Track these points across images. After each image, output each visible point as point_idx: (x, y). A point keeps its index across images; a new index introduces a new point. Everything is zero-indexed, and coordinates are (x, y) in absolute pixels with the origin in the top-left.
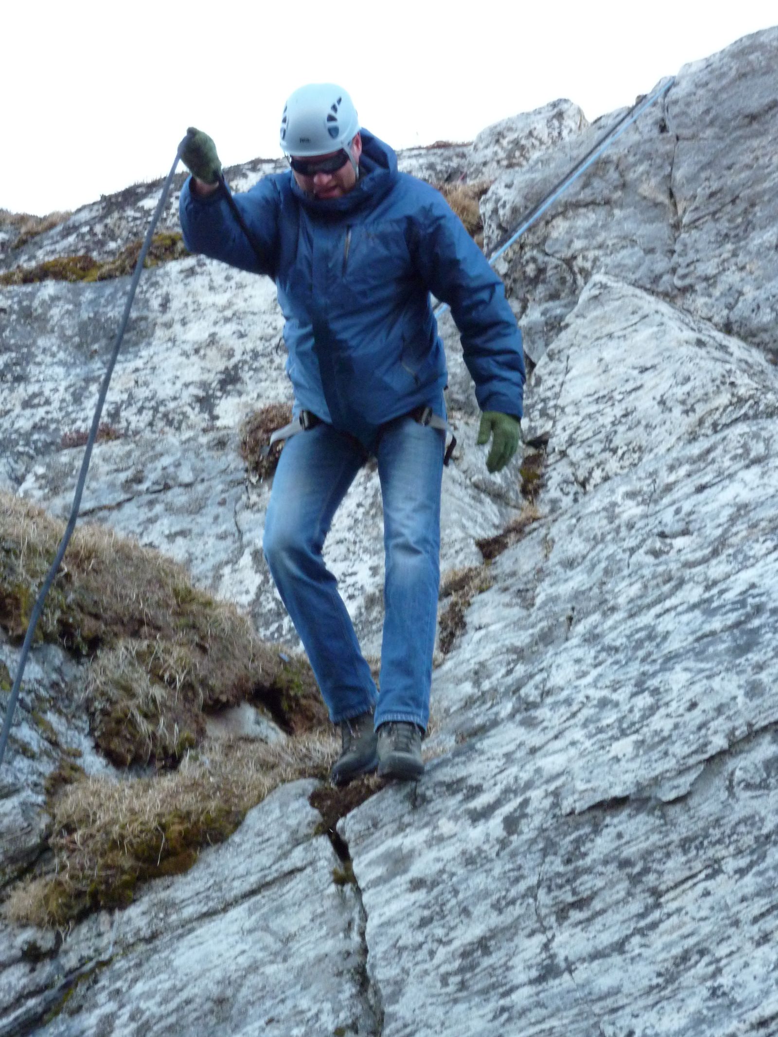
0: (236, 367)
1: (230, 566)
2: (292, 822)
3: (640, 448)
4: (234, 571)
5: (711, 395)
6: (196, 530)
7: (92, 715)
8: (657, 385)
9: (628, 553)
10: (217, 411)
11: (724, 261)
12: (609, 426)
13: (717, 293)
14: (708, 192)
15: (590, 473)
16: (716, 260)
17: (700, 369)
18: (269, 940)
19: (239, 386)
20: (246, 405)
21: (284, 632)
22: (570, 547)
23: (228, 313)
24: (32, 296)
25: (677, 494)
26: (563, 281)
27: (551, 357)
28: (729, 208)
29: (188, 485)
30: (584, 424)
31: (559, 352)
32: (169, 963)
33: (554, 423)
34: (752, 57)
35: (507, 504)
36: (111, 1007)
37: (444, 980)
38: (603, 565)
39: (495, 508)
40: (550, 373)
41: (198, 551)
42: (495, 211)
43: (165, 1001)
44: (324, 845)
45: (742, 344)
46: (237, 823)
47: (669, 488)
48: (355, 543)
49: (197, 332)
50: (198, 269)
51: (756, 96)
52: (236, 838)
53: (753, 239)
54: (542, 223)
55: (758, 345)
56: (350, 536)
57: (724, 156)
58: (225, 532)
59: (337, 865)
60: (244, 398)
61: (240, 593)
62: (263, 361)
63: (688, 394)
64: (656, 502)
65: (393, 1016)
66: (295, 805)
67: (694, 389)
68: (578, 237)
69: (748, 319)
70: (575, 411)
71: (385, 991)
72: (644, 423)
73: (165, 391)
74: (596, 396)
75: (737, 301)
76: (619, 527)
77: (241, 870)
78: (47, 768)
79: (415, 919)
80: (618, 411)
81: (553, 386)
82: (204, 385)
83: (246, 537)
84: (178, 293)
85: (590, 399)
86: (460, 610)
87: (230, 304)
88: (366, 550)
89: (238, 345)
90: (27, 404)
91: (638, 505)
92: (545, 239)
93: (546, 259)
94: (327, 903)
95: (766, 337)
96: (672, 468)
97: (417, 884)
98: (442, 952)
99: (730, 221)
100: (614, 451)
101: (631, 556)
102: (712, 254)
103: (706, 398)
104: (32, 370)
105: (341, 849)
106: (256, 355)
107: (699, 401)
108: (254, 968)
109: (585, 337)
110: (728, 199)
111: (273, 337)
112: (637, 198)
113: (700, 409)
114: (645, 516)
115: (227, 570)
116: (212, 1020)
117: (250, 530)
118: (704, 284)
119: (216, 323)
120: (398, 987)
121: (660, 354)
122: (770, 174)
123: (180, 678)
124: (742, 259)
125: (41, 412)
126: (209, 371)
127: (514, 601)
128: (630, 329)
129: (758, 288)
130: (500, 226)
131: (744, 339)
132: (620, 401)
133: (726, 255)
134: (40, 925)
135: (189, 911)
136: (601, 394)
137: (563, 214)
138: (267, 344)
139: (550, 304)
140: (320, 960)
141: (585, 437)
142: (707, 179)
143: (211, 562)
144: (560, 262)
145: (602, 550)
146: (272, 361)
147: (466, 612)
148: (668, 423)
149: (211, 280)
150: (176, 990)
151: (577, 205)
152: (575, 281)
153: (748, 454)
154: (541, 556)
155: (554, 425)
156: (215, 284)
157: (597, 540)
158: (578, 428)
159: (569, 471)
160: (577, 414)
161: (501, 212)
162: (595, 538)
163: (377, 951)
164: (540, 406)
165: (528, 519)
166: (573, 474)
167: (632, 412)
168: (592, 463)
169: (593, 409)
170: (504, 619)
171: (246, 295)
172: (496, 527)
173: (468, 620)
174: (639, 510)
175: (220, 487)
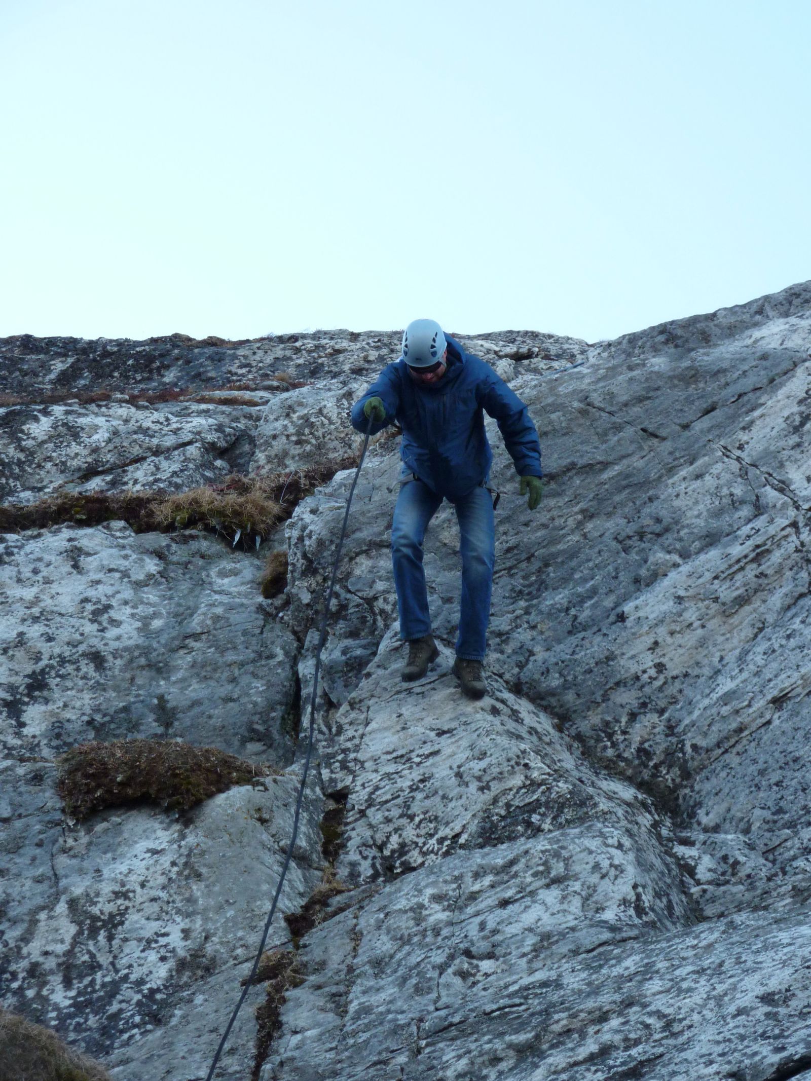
0: (43, 671)
1: (46, 912)
3: (436, 818)
4: (50, 918)
5: (506, 775)
6: (14, 870)
8: (453, 755)
9: (438, 972)
10: (25, 718)
11: (517, 617)
12: (408, 790)
13: (509, 649)
14: (505, 546)
15: (388, 837)
16: (510, 616)
17: (496, 745)
19: (45, 693)
20: (52, 714)
21: (97, 987)
22: (378, 944)
23: (36, 611)
25: (482, 905)
26: (363, 620)
27: (352, 705)
28: (524, 565)
29: (6, 820)
30: (382, 784)
31: (361, 701)
33: (355, 777)
34: (553, 416)
35: (310, 866)
38: (414, 981)
39: (299, 872)
40: (351, 723)
41: (15, 892)
42: (301, 539)
45: (531, 707)
47: (473, 897)
48: (168, 902)
50: (6, 559)
51: (556, 456)
53: (545, 599)
54: (346, 560)
55: (546, 709)
56: (163, 895)
57: (521, 512)
58: (42, 875)
60: (50, 707)
61: (55, 941)
62: (70, 668)
63: (484, 770)
64: (461, 909)
67: (490, 765)
68: (380, 578)
69: (538, 681)
70: (374, 767)
72: (441, 793)
74: (394, 755)
75: (527, 661)
76: (425, 930)
80: (416, 775)
81: (354, 737)
82: (12, 689)
83: (63, 882)
85: (389, 757)
86: (276, 1007)
87: (37, 600)
88: (179, 912)
89: (45, 648)
91: (444, 910)
92: (349, 574)
93: (349, 596)
95: (553, 701)
96: (477, 876)
99: (525, 578)
100: (411, 818)
101: (441, 974)
102: (506, 609)
103: (500, 777)
106: (63, 661)
107: (494, 779)
109: (385, 689)
110: (524, 556)
111: (81, 643)
112: (438, 544)
113: (496, 787)
114: (451, 924)
115: (43, 916)
117: (66, 876)
118: (498, 640)
119: (24, 620)
121: (457, 718)
122: (564, 536)
124: (533, 617)
126: (17, 674)
127: (329, 1006)
128: (429, 686)
129: (548, 650)
130: (305, 556)
131: (532, 700)
132: (419, 764)
133: (519, 612)
136: (399, 753)
137: (366, 552)
138: (74, 650)
139: (349, 642)
141: (384, 799)
142: (505, 533)
143: (28, 905)
144: (361, 601)
145: (409, 954)
146: (78, 669)
147: (282, 1009)
148: (464, 797)
149: (19, 572)
151: (380, 545)
152: (375, 621)
153: (549, 873)
154: (349, 948)
155: (353, 781)
156: (23, 576)
157: (404, 941)
158: (377, 788)
159: (368, 833)
160: (376, 771)
161: (307, 542)
162: (401, 938)
164: (340, 758)
165: (332, 890)
166: (372, 837)
167: (430, 778)
168: (389, 828)
169: (391, 768)
170: (318, 1025)
171: (53, 592)
172: (301, 895)
173: (284, 1019)
174: (444, 916)
175: (38, 827)
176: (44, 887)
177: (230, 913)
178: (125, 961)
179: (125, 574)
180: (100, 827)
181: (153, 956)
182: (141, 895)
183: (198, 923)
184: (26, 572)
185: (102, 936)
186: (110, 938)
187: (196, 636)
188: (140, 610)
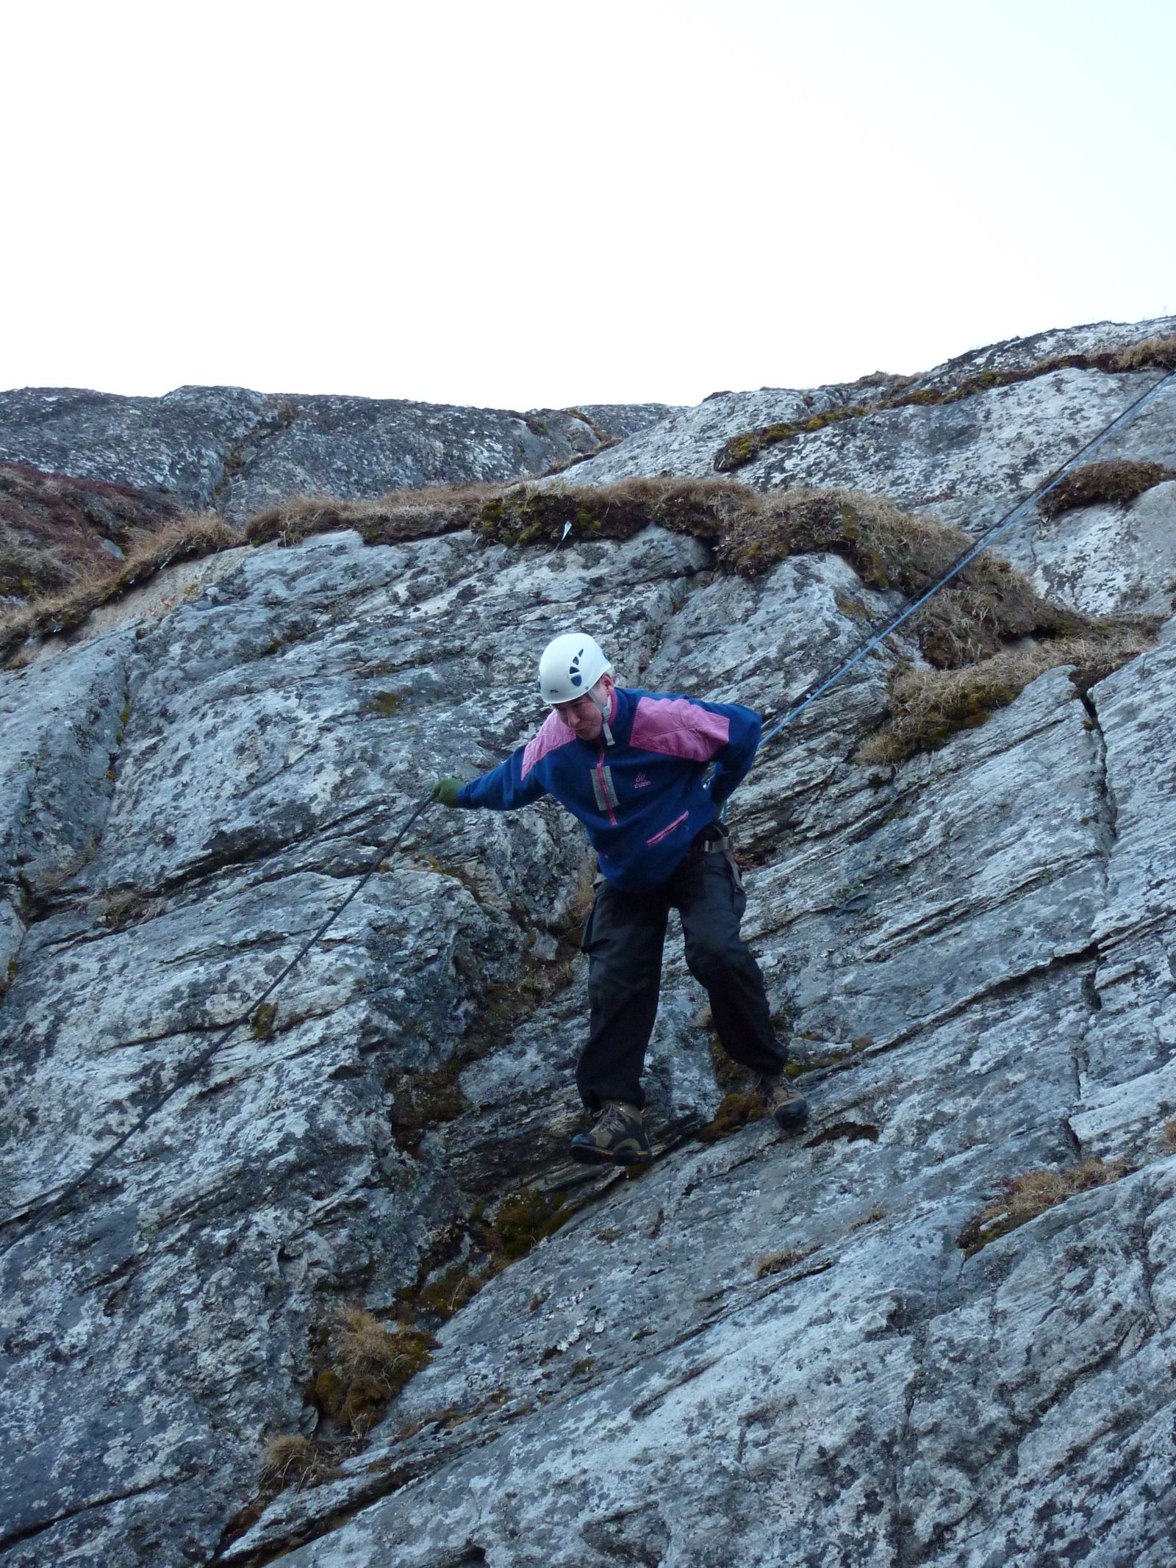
0: (1035, 454)
2: (1056, 691)
7: (921, 636)
10: (1021, 483)
18: (1038, 766)
19: (1036, 466)
20: (1040, 475)
23: (1030, 419)
24: (898, 415)
32: (968, 784)
36: (928, 812)
37: (1161, 786)
43: (964, 807)
44: (1078, 705)
46: (1017, 694)
48: (1114, 559)
49: (1009, 432)
50: (1010, 392)
52: (1017, 703)
58: (1026, 554)
59: (1087, 717)
62: (1053, 449)
65: (1124, 812)
66: (1058, 680)
71: (1118, 796)
73: (987, 471)
77: (1020, 723)
78: (889, 666)
79: (1141, 748)
82: (1013, 467)
83: (1039, 558)
84: (997, 409)
87: (1032, 414)
88: (1122, 564)
89: (1036, 440)
90: (893, 483)
94: (1079, 742)
97: (1143, 726)
98: (1159, 768)
104: (898, 462)
105: (1090, 708)
106: (1049, 445)
108: (1027, 784)
111: (1061, 433)
116: (997, 819)
117: (1042, 554)
119: (1021, 426)
120: (1128, 792)
123: (983, 614)
125: (903, 488)
126: (1016, 457)
134: (880, 763)
135: (982, 752)
138: (1056, 438)
140: (1073, 778)
146: (1059, 449)
149: (1019, 400)
150: (972, 800)
156: (1022, 401)
163: (1113, 771)
175: (1022, 526)
176: (1027, 562)
177: (1159, 558)
178: (1084, 601)
179: (1094, 390)
180: (1065, 520)
181: (1103, 594)
182: (1094, 557)
183: (1136, 569)
184: (1024, 398)
185: (1067, 587)
186: (1073, 587)
187: (1143, 417)
188: (1104, 409)
